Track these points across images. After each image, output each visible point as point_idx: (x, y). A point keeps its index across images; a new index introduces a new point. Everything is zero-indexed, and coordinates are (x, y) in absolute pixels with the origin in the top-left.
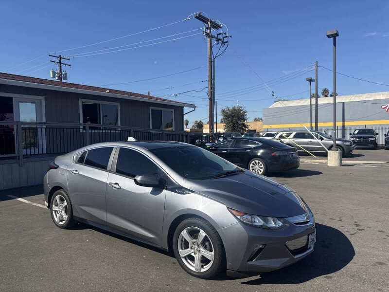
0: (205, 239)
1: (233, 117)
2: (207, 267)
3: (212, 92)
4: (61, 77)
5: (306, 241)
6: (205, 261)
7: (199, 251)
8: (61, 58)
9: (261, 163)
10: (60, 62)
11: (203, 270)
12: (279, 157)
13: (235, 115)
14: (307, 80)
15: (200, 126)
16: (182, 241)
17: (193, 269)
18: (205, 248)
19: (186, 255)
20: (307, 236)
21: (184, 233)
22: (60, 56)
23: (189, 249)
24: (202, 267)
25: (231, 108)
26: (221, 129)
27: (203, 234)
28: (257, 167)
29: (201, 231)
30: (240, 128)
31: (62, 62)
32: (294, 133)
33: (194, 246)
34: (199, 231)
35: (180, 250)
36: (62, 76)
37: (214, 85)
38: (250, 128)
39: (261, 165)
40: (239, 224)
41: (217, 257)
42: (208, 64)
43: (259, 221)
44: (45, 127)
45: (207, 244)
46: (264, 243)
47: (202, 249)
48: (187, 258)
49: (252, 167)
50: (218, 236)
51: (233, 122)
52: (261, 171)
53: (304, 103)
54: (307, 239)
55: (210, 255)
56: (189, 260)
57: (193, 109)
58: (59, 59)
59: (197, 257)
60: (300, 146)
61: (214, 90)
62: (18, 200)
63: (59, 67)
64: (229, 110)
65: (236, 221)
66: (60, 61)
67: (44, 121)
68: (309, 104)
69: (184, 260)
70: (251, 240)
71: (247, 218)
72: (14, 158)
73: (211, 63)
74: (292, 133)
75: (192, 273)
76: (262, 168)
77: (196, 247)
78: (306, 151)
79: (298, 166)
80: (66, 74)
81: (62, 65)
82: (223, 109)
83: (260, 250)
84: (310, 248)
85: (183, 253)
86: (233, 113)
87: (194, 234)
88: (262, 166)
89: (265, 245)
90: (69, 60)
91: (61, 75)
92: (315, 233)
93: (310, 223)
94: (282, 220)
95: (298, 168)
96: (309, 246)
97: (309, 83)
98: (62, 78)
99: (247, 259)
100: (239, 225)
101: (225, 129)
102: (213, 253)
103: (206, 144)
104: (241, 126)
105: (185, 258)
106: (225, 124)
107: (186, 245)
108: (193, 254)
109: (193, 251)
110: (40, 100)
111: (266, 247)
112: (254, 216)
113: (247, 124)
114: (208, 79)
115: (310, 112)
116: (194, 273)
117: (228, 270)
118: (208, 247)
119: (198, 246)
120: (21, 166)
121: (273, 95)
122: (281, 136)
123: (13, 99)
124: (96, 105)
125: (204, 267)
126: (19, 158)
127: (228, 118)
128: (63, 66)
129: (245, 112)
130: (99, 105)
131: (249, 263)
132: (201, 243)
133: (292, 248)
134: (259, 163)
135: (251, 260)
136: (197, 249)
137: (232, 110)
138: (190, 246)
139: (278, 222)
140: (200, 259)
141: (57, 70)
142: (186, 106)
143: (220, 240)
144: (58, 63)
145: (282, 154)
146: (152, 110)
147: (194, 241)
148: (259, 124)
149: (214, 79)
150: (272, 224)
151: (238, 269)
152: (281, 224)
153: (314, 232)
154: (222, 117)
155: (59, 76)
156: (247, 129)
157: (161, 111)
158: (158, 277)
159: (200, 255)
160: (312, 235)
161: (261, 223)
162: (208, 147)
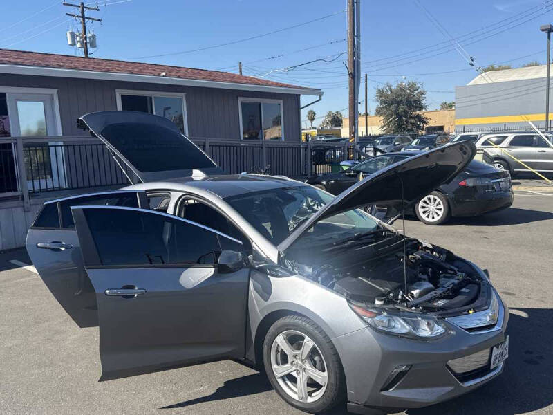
0: (314, 352)
1: (399, 103)
2: (318, 395)
3: (354, 61)
4: (86, 43)
5: (487, 358)
6: (313, 385)
7: (305, 369)
8: (83, 8)
9: (438, 200)
10: (83, 16)
11: (310, 400)
12: (474, 188)
13: (402, 100)
14: (543, 30)
15: (336, 121)
16: (277, 351)
17: (295, 397)
18: (314, 365)
19: (284, 374)
20: (489, 350)
21: (280, 340)
22: (82, 4)
23: (288, 365)
24: (310, 394)
25: (395, 87)
26: (376, 128)
27: (309, 343)
28: (431, 207)
29: (307, 339)
30: (413, 124)
31: (86, 16)
32: (511, 137)
33: (296, 361)
34: (303, 338)
35: (275, 366)
36: (88, 40)
37: (359, 48)
38: (432, 124)
39: (439, 204)
40: (367, 330)
41: (333, 381)
42: (348, 8)
43: (402, 326)
44: (62, 143)
45: (316, 358)
46: (410, 363)
47: (308, 366)
48: (286, 379)
49: (423, 207)
50: (333, 348)
51: (397, 114)
52: (438, 215)
53: (537, 73)
54: (489, 354)
55: (321, 377)
56: (288, 383)
57: (318, 98)
58: (80, 9)
59: (301, 378)
60: (520, 161)
61: (358, 57)
62: (25, 269)
63: (82, 25)
64: (390, 89)
65: (362, 325)
66: (83, 13)
67: (60, 133)
68: (545, 76)
69: (280, 381)
70: (388, 358)
71: (382, 320)
72: (15, 198)
73: (353, 6)
74: (507, 137)
75: (293, 402)
76: (440, 209)
77: (300, 362)
78: (531, 170)
79: (511, 204)
80: (93, 36)
81: (86, 20)
82: (380, 88)
83: (402, 373)
84: (495, 368)
85: (279, 370)
86: (398, 96)
87: (295, 341)
88: (441, 206)
89: (412, 365)
90: (98, 10)
91: (86, 38)
92: (507, 343)
93: (496, 328)
94: (443, 325)
95: (511, 207)
96: (492, 367)
97: (547, 35)
98: (88, 45)
99: (380, 387)
100: (368, 333)
101: (382, 127)
102: (325, 374)
103: (341, 164)
104: (413, 121)
105: (282, 378)
106: (382, 118)
107: (284, 359)
108: (294, 374)
109: (294, 368)
110: (52, 95)
111: (413, 369)
112: (394, 317)
113: (426, 115)
114: (347, 36)
115: (545, 92)
116: (297, 404)
117: (349, 402)
118: (318, 364)
119: (302, 360)
120: (27, 212)
121: (472, 65)
122: (486, 143)
123: (7, 95)
124: (144, 98)
125: (313, 394)
126: (23, 199)
127: (390, 105)
128: (88, 23)
129: (422, 94)
130: (151, 98)
131: (383, 393)
132: (307, 357)
133: (458, 370)
134: (435, 200)
135: (387, 388)
136: (301, 366)
137: (397, 91)
138: (290, 360)
139: (436, 327)
140: (306, 383)
141: (79, 31)
142: (305, 93)
143: (336, 354)
144: (79, 17)
145: (479, 183)
146: (244, 104)
147: (297, 352)
148: (449, 114)
149: (358, 36)
150: (425, 331)
151: (366, 402)
152: (440, 330)
153: (503, 343)
154: (377, 104)
155: (83, 41)
156: (426, 126)
157: (260, 104)
158: (239, 408)
159: (305, 377)
160: (498, 347)
161: (406, 329)
162: (345, 168)
